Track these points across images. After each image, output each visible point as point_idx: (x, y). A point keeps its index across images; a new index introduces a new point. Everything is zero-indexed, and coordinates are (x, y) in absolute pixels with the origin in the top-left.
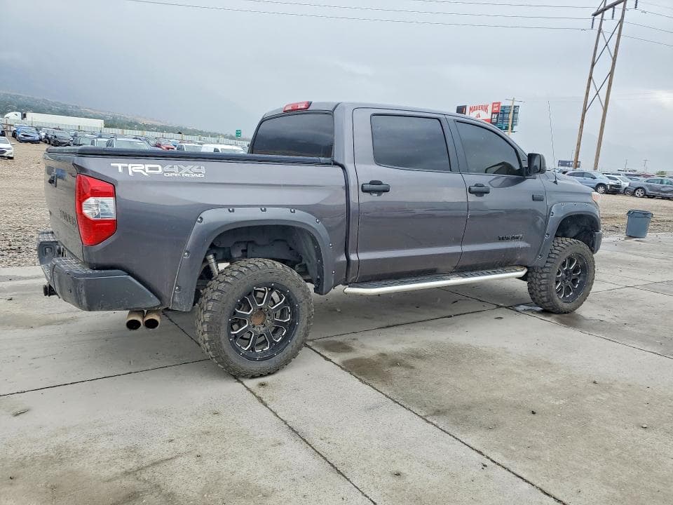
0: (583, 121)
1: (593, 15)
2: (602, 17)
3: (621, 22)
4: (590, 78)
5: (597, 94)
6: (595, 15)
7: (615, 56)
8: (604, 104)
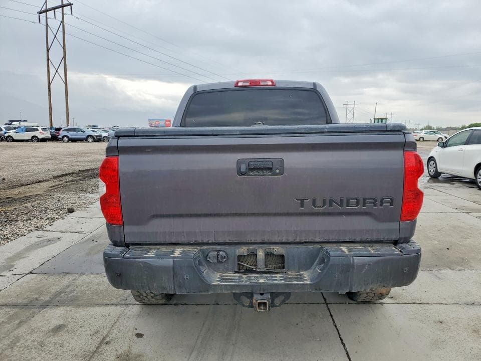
0: (49, 91)
1: (38, 13)
2: (46, 16)
3: (63, 22)
4: (48, 59)
5: (57, 72)
6: (40, 13)
7: (64, 45)
8: (64, 80)
